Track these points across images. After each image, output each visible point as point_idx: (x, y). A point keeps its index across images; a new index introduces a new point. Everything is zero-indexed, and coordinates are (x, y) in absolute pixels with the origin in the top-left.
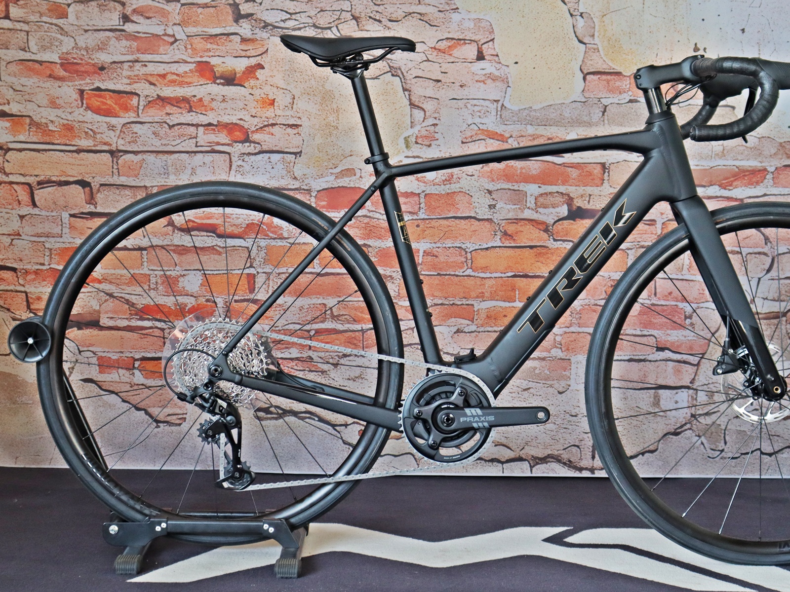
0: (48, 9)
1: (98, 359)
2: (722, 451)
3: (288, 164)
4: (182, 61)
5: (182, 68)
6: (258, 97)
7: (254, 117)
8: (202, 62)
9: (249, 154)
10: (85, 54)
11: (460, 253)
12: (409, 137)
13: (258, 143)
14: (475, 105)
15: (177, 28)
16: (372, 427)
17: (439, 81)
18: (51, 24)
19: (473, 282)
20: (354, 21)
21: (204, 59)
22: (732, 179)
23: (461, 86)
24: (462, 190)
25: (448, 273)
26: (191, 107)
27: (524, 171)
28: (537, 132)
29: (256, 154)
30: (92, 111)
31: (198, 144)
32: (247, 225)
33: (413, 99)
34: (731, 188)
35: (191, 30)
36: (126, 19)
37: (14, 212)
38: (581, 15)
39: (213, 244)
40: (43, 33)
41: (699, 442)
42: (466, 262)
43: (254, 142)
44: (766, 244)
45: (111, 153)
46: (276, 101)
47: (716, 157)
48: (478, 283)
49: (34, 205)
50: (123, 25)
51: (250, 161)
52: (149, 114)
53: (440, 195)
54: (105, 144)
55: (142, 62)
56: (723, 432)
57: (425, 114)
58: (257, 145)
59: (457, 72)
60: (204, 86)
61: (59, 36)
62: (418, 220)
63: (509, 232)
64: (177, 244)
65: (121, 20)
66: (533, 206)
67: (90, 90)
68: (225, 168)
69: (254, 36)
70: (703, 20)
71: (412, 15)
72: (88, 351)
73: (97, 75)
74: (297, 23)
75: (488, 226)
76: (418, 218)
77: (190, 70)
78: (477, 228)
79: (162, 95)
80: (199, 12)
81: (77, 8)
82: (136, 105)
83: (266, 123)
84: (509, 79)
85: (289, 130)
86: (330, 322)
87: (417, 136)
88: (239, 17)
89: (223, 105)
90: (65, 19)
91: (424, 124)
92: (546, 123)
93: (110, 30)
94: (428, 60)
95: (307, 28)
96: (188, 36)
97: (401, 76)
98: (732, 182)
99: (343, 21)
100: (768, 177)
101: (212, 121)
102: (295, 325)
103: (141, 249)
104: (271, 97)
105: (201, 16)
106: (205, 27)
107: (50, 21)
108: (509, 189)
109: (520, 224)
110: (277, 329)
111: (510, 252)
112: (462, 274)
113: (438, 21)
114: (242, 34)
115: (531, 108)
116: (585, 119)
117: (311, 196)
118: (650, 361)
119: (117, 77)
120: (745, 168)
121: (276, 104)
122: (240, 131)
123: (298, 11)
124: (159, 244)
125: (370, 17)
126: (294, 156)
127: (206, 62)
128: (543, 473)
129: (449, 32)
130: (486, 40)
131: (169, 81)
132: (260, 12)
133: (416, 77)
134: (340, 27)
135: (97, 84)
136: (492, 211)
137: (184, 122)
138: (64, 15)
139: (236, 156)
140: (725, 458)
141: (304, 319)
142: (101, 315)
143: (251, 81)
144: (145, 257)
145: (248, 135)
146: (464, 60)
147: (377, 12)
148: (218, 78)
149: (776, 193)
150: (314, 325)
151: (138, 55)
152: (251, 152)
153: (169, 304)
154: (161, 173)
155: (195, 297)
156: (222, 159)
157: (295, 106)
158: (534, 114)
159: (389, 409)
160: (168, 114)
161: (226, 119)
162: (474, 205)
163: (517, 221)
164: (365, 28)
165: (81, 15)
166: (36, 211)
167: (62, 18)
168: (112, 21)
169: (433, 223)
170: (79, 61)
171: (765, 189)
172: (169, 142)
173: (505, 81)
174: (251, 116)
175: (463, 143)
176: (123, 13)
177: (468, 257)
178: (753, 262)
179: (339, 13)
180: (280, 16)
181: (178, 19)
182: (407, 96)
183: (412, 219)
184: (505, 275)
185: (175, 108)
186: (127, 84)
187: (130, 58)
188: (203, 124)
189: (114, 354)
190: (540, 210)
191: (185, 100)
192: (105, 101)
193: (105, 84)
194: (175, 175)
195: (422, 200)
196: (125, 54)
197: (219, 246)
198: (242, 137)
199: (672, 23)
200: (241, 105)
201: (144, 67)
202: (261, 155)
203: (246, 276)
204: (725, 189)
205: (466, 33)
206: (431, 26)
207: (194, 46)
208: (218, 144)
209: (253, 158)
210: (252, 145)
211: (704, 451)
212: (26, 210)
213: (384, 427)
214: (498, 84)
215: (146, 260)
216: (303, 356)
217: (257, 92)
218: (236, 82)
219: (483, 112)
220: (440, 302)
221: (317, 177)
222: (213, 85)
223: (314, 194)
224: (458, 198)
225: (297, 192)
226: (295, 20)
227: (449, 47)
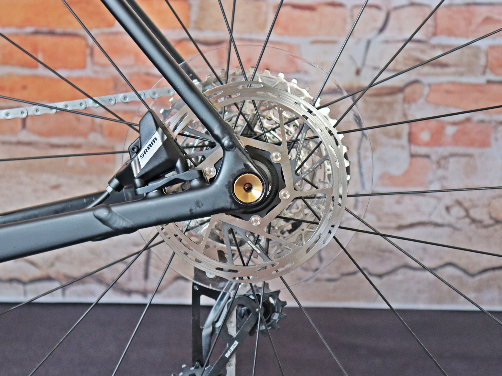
140: (320, 280)
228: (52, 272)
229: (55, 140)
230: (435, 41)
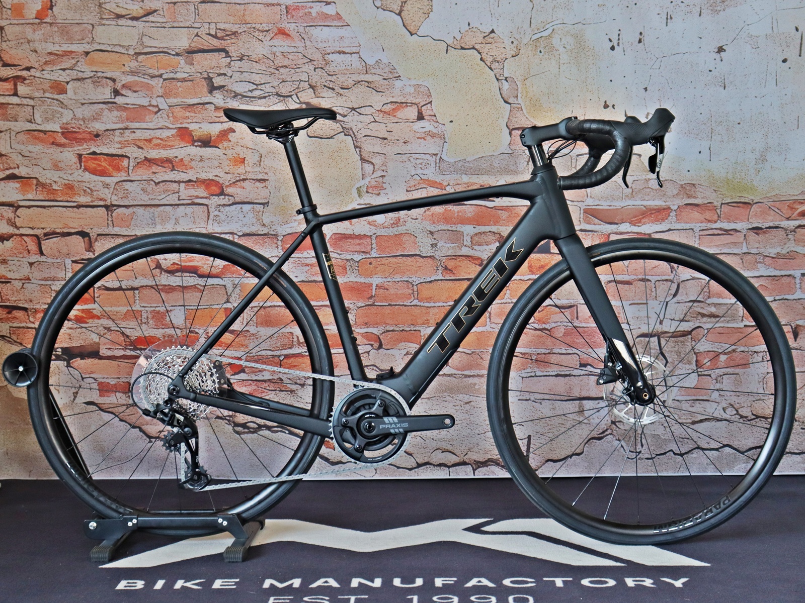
0: (50, 87)
1: (98, 385)
2: (640, 452)
3: (257, 213)
4: (164, 127)
5: (166, 134)
6: (231, 157)
7: (228, 173)
8: (182, 128)
9: (224, 205)
10: (82, 123)
11: (408, 286)
12: (361, 187)
13: (232, 196)
14: (417, 159)
15: (160, 100)
16: (309, 435)
17: (385, 139)
18: (53, 99)
19: (419, 311)
20: (311, 90)
21: (183, 126)
22: (641, 217)
23: (405, 143)
24: (407, 232)
25: (398, 304)
26: (173, 166)
27: (460, 214)
28: (471, 181)
29: (230, 205)
30: (89, 172)
31: (180, 198)
32: (224, 266)
33: (364, 155)
34: (640, 225)
35: (172, 101)
36: (116, 93)
37: (24, 260)
38: (506, 79)
39: (195, 283)
40: (46, 107)
41: (620, 445)
42: (413, 293)
43: (228, 195)
44: (672, 272)
45: (107, 207)
46: (246, 159)
47: (627, 198)
48: (424, 311)
49: (42, 253)
50: (115, 98)
51: (225, 212)
52: (138, 173)
53: (389, 237)
54: (101, 200)
55: (131, 129)
56: (640, 436)
57: (374, 167)
58: (230, 198)
59: (400, 130)
60: (184, 148)
61: (60, 109)
62: (370, 258)
63: (449, 267)
64: (164, 284)
65: (112, 94)
66: (469, 244)
67: (87, 154)
68: (204, 218)
69: (226, 104)
70: (611, 81)
71: (361, 83)
72: (90, 377)
73: (93, 142)
74: (262, 92)
75: (431, 262)
76: (371, 257)
77: (172, 135)
78: (421, 264)
79: (148, 157)
80: (179, 85)
81: (74, 85)
82: (127, 166)
83: (238, 179)
84: (446, 136)
85: (258, 184)
86: (297, 348)
87: (368, 186)
88: (212, 88)
89: (201, 164)
90: (65, 95)
91: (373, 176)
92: (478, 172)
93: (104, 103)
94: (375, 121)
95: (271, 97)
96: (169, 106)
97: (353, 135)
98: (641, 219)
99: (302, 89)
100: (671, 214)
101: (191, 178)
102: (267, 351)
103: (133, 289)
104: (242, 156)
105: (180, 89)
106: (184, 98)
107: (52, 97)
108: (449, 230)
109: (458, 260)
110: (251, 355)
111: (450, 284)
112: (409, 304)
113: (383, 87)
114: (215, 103)
115: (465, 160)
116: (512, 168)
117: (278, 240)
118: (574, 376)
119: (110, 142)
120: (651, 207)
121: (246, 162)
122: (216, 186)
123: (263, 82)
124: (149, 284)
125: (325, 86)
126: (262, 206)
127: (185, 128)
128: (485, 475)
129: (393, 97)
130: (424, 103)
131: (154, 145)
132: (230, 84)
133: (365, 136)
134: (299, 95)
135: (93, 149)
136: (434, 249)
137: (168, 179)
138: (63, 91)
139: (213, 207)
140: (642, 459)
141: (274, 346)
142: (100, 346)
143: (224, 143)
144: (137, 296)
145: (223, 189)
146: (406, 121)
147: (331, 81)
148: (196, 141)
149: (679, 228)
150: (282, 351)
151: (127, 124)
152: (225, 203)
153: (158, 336)
154: (149, 223)
155: (180, 329)
156: (201, 210)
157: (262, 164)
158: (468, 165)
159: (322, 420)
160: (155, 173)
161: (203, 176)
162: (418, 244)
163: (456, 257)
164: (321, 95)
165: (78, 91)
166: (43, 259)
167: (62, 94)
168: (105, 95)
169: (384, 261)
170: (78, 130)
171: (669, 225)
172: (155, 197)
173: (442, 137)
174: (225, 173)
175: (407, 191)
176: (114, 88)
177: (415, 290)
178: (661, 288)
179: (298, 83)
180: (248, 87)
181: (161, 92)
182: (358, 152)
183: (366, 258)
184: (447, 304)
185: (160, 167)
186: (119, 148)
187: (121, 126)
188: (184, 180)
189: (112, 380)
190: (475, 247)
191: (168, 161)
192: (100, 163)
193: (100, 148)
194: (162, 225)
195: (374, 241)
196: (116, 123)
197: (200, 285)
198: (218, 191)
199: (585, 84)
200: (217, 164)
201: (133, 134)
202: (235, 206)
203: (223, 310)
204: (635, 225)
205: (408, 97)
206: (378, 92)
207: (175, 114)
208: (197, 197)
209: (227, 208)
210: (227, 197)
211: (624, 453)
212: (34, 258)
213: (318, 435)
214: (436, 140)
215: (138, 298)
216: (274, 378)
217: (229, 152)
218: (211, 144)
219: (424, 164)
220: (392, 328)
221: (283, 224)
222: (192, 147)
223: (280, 238)
224: (405, 239)
225: (266, 237)
226: (261, 90)
227: (393, 109)
228: (466, 459)
229: (467, 373)
230: (709, 301)
